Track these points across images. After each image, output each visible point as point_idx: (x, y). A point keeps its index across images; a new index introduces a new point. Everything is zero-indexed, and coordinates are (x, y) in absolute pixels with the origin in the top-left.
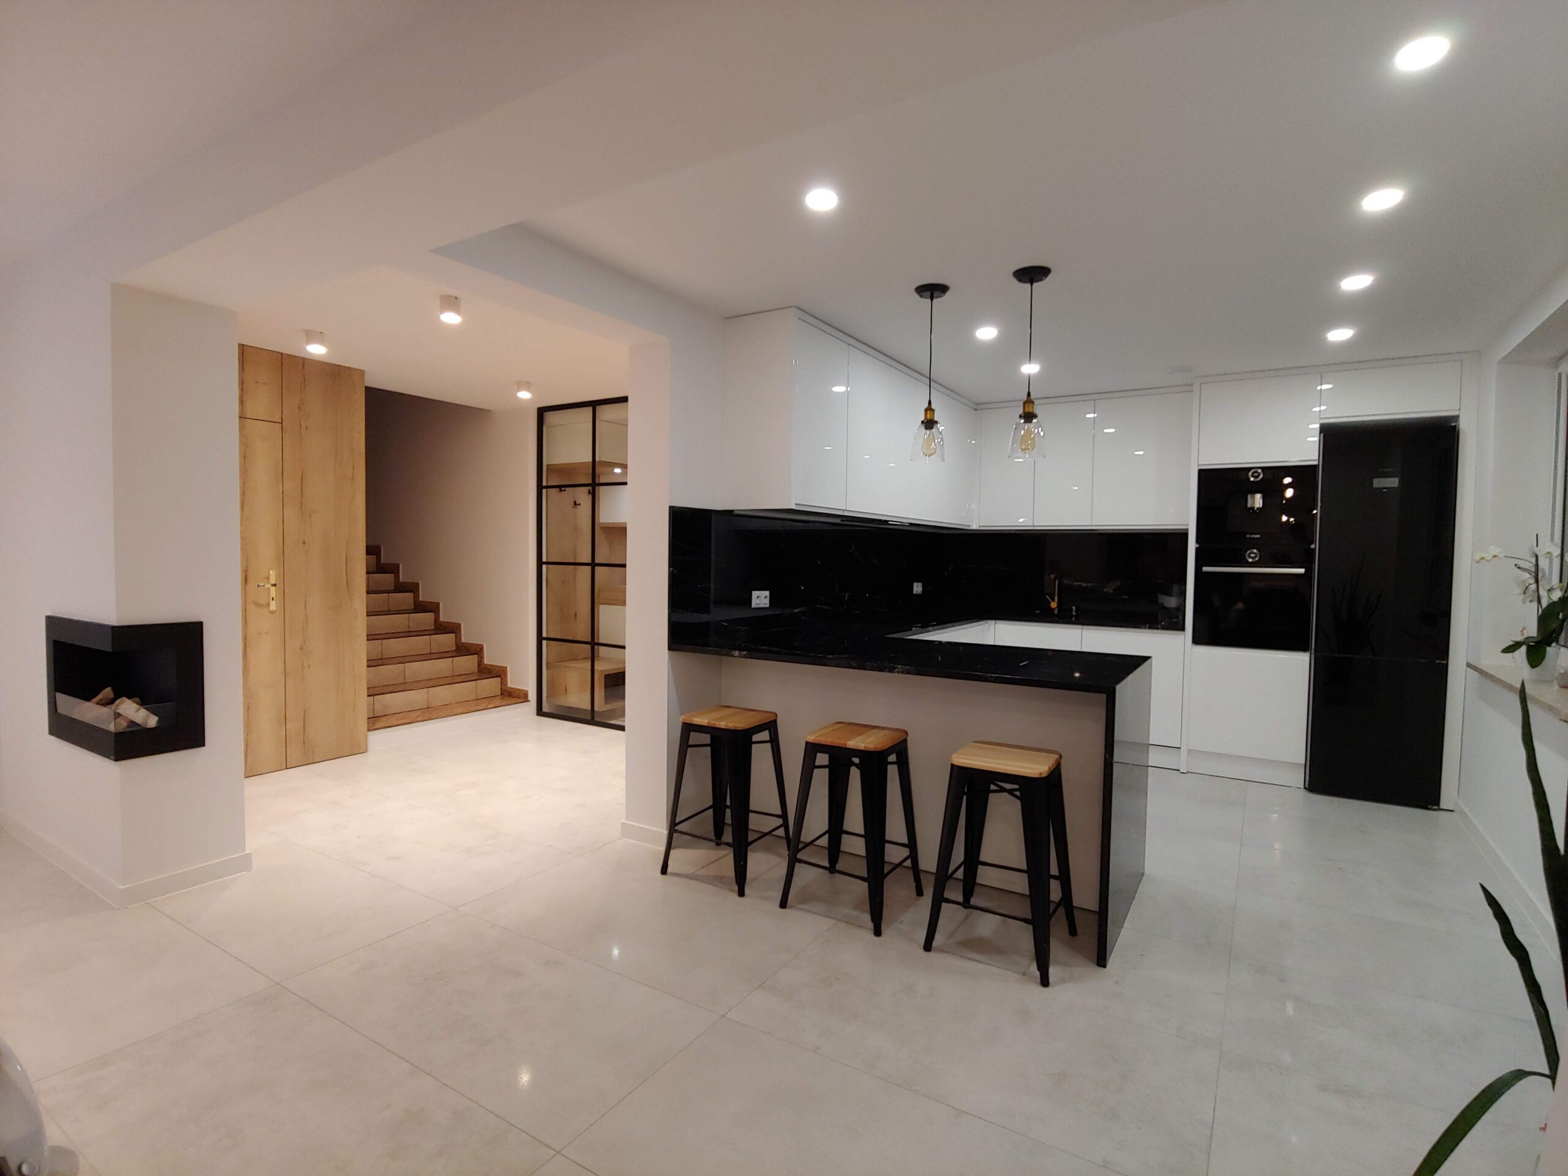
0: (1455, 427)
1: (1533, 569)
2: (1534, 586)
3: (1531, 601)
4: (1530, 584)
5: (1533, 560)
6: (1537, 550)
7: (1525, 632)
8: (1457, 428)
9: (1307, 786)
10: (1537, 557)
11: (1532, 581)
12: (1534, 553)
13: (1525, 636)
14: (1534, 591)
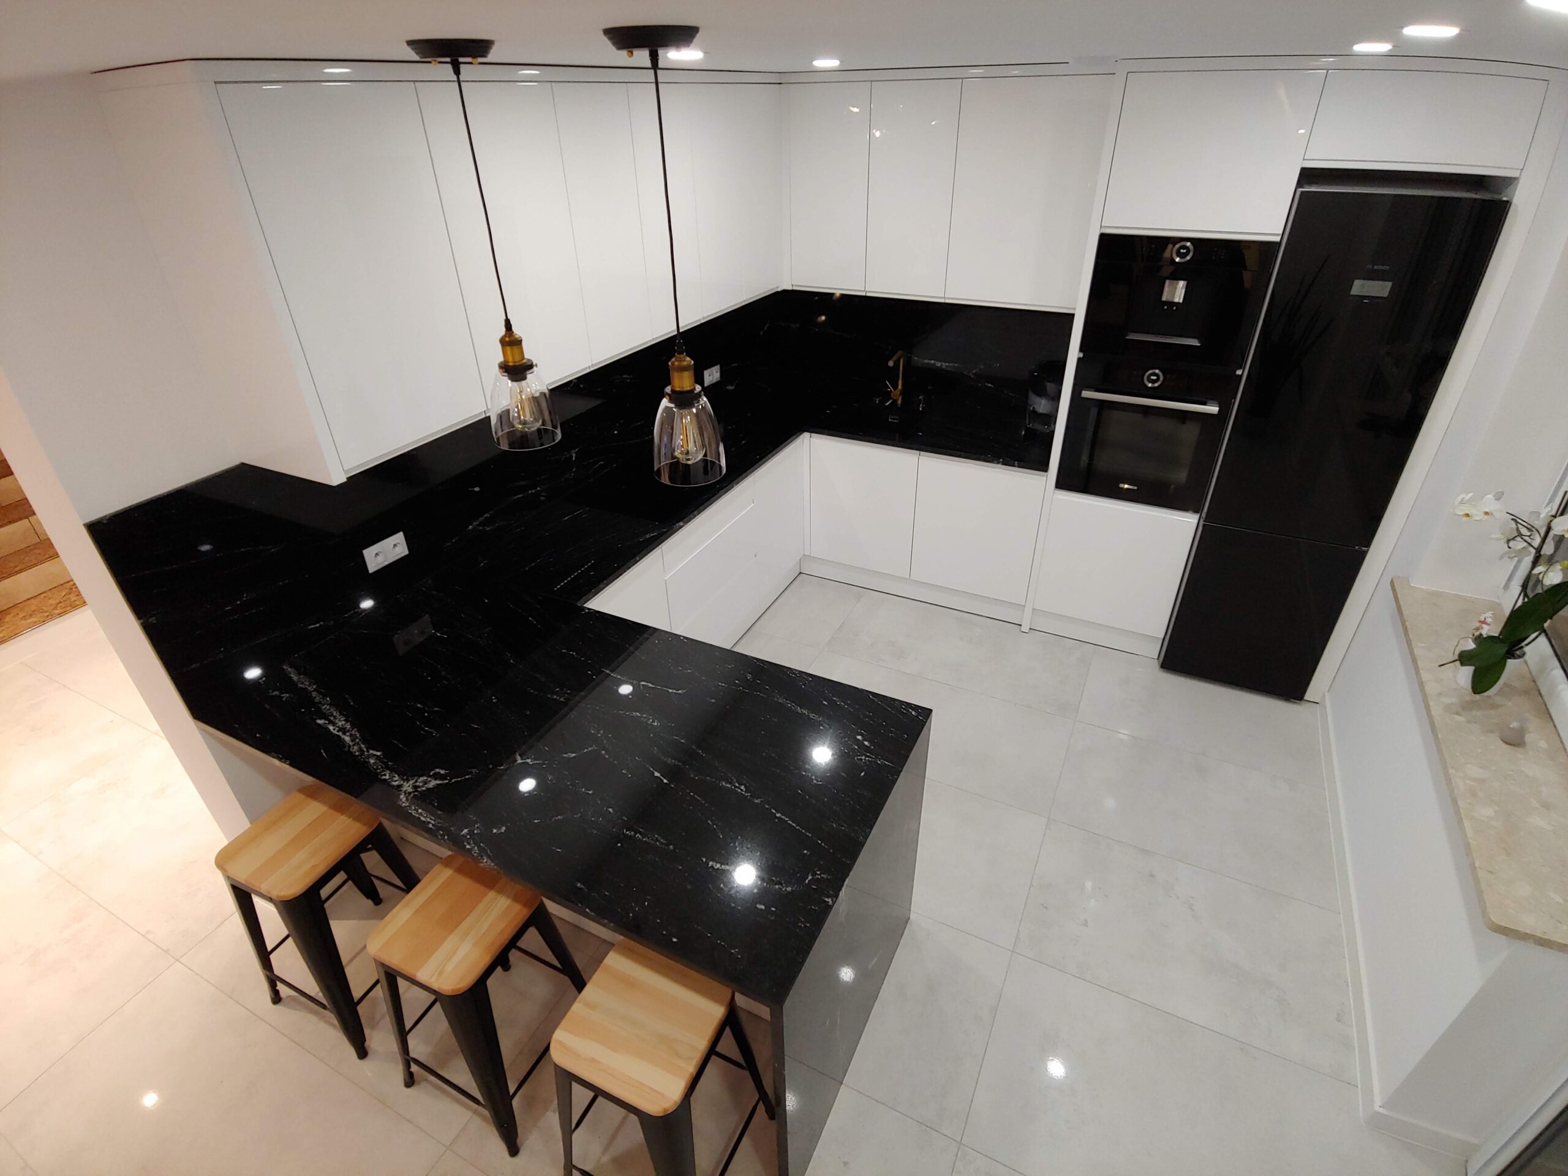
5: (1542, 532)
9: (1160, 662)
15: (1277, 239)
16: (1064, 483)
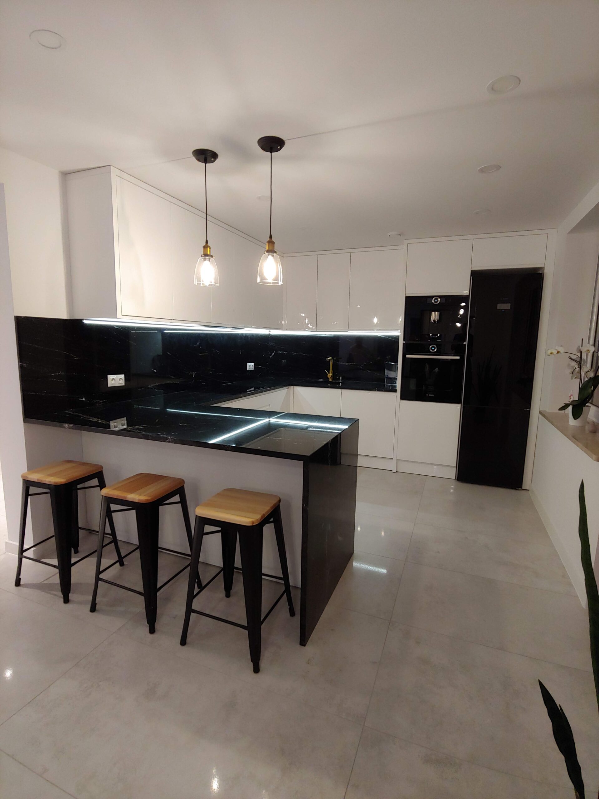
0: (541, 274)
1: (578, 360)
2: (578, 369)
3: (576, 378)
4: (576, 368)
5: (579, 355)
6: (582, 349)
7: (572, 397)
8: (543, 274)
9: (457, 478)
10: (581, 352)
11: (577, 366)
12: (580, 350)
13: (572, 400)
14: (578, 372)
15: (468, 294)
16: (404, 397)
